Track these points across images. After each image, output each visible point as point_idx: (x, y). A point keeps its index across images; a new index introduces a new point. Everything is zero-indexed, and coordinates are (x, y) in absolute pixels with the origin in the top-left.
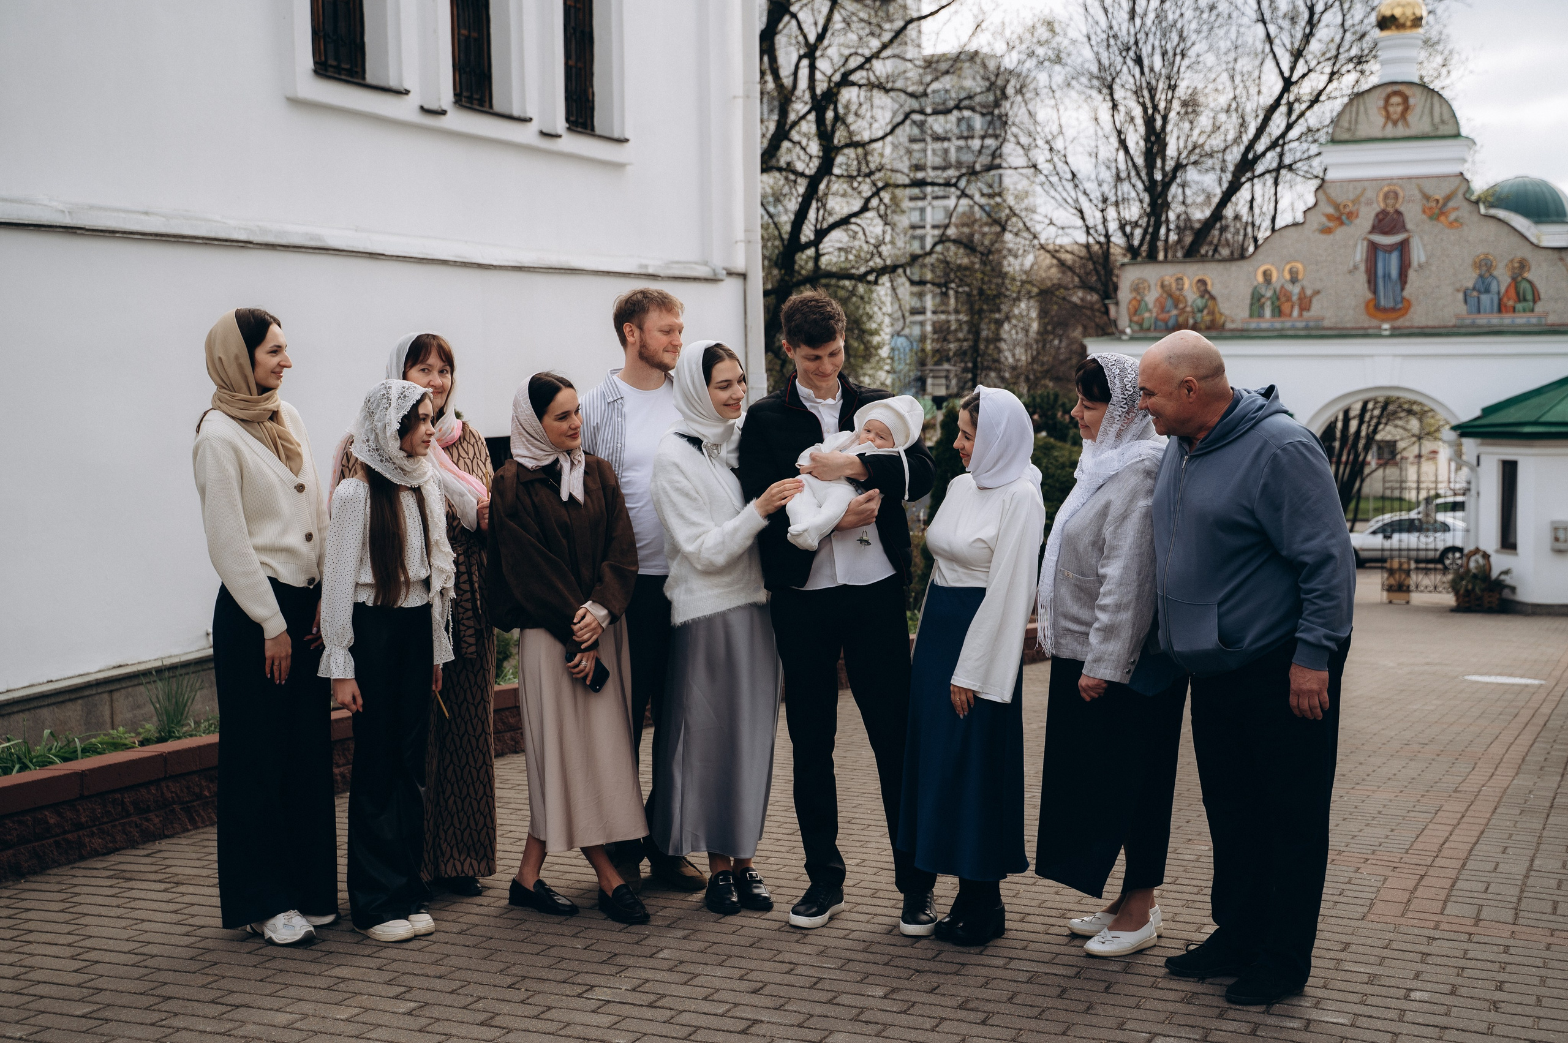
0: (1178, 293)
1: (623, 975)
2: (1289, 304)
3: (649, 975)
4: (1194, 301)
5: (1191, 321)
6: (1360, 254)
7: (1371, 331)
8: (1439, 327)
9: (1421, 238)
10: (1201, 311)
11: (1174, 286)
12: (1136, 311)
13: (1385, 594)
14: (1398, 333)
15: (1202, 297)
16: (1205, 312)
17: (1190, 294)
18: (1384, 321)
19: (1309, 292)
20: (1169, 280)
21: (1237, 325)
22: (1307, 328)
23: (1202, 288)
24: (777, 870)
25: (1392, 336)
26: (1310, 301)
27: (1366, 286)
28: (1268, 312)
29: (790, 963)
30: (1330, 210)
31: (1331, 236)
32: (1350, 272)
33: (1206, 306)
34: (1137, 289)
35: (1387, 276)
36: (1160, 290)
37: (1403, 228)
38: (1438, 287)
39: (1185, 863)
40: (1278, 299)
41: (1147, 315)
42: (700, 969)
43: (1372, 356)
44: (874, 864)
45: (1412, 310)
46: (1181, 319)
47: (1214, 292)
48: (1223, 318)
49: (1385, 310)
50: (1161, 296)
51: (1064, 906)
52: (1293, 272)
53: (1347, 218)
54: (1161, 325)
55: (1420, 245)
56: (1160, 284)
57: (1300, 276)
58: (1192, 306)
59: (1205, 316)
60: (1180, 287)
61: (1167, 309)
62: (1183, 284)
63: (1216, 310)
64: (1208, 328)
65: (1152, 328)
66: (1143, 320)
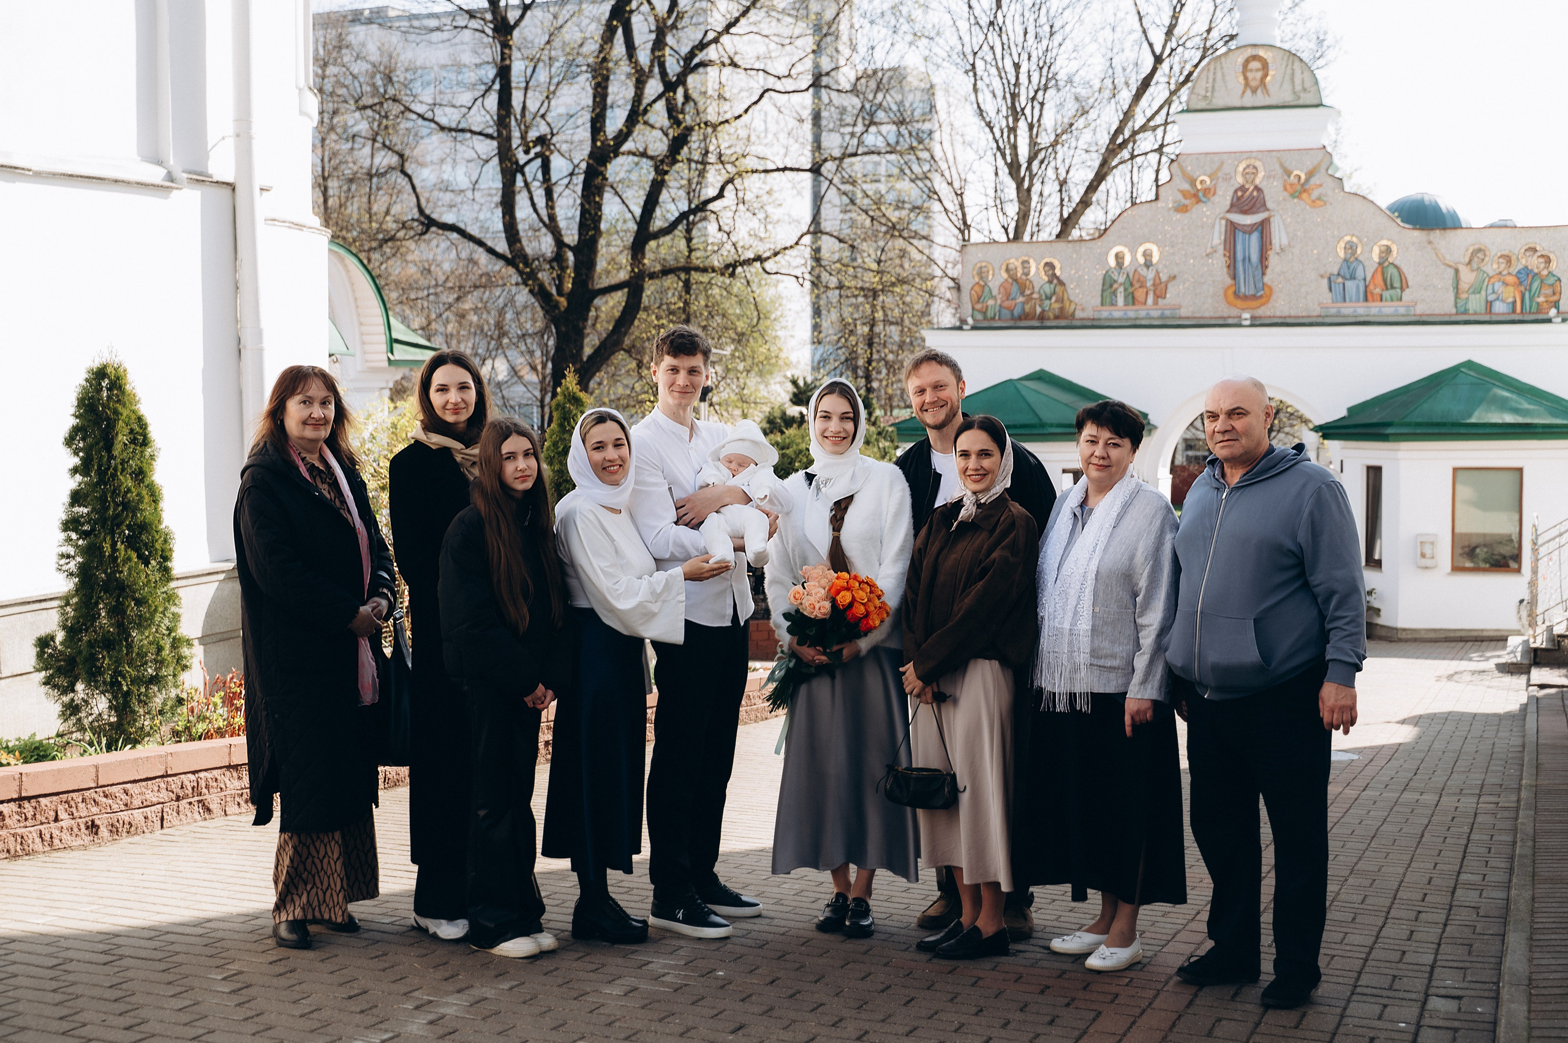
0: (1024, 277)
2: (1144, 290)
4: (1041, 287)
6: (1217, 237)
7: (1230, 321)
8: (1303, 317)
9: (1282, 217)
10: (1049, 298)
11: (1020, 269)
12: (979, 299)
14: (1256, 322)
15: (1050, 282)
16: (1054, 299)
18: (1244, 310)
19: (1164, 278)
20: (1016, 263)
21: (1089, 314)
22: (1162, 317)
23: (1050, 272)
25: (1252, 325)
26: (1166, 288)
27: (1225, 270)
28: (1120, 300)
30: (1186, 186)
31: (1187, 214)
32: (1208, 255)
33: (1054, 293)
34: (981, 273)
35: (1247, 259)
36: (1005, 275)
37: (1264, 207)
38: (1301, 272)
40: (1132, 285)
41: (991, 302)
43: (1232, 348)
45: (1274, 297)
46: (1027, 308)
47: (1062, 278)
48: (1073, 307)
49: (1245, 298)
50: (1006, 281)
52: (1147, 255)
53: (1205, 195)
54: (1006, 313)
55: (1282, 226)
56: (1004, 267)
57: (1155, 259)
58: (1039, 293)
59: (1055, 306)
60: (1026, 271)
61: (1012, 296)
62: (1029, 268)
63: (1066, 297)
64: (1057, 317)
65: (997, 316)
66: (987, 307)
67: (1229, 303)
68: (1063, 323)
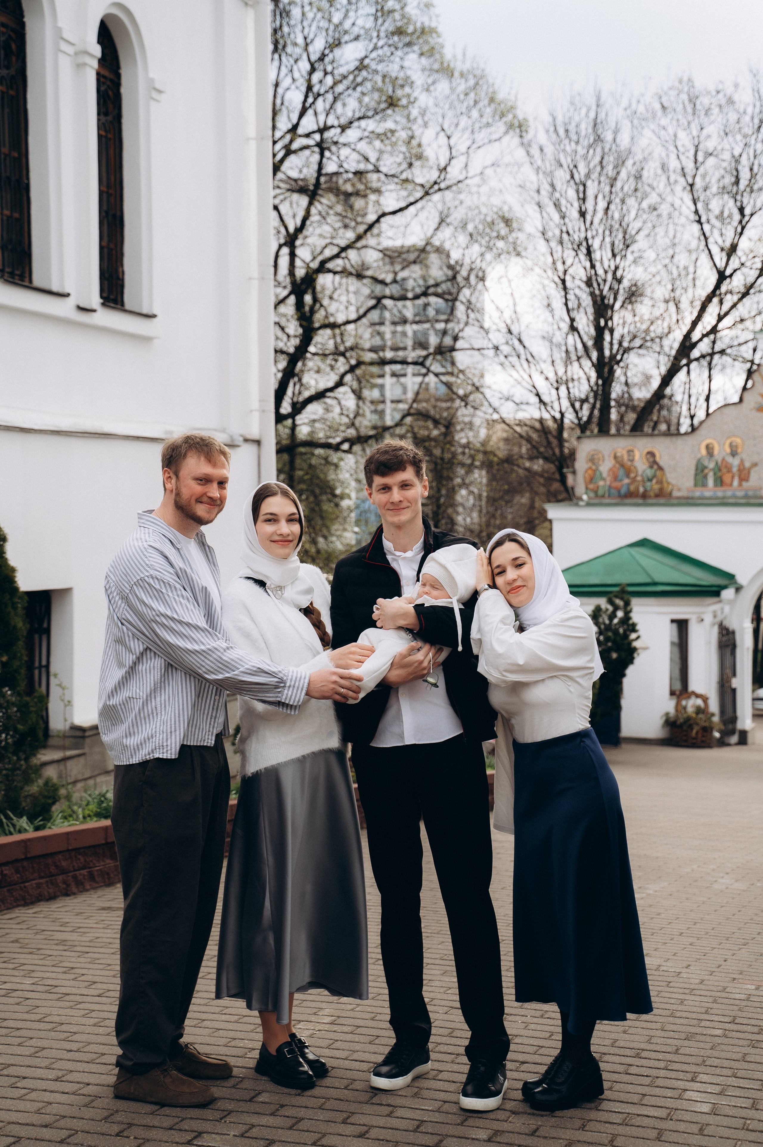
0: (629, 463)
1: (228, 1120)
2: (730, 475)
3: (254, 1120)
4: (644, 471)
5: (641, 490)
10: (650, 480)
11: (626, 457)
12: (591, 479)
15: (651, 467)
16: (654, 481)
17: (641, 465)
19: (747, 465)
20: (622, 453)
21: (683, 494)
22: (746, 497)
23: (651, 460)
24: (352, 1010)
26: (749, 473)
28: (711, 482)
29: (389, 1105)
33: (654, 476)
34: (592, 459)
36: (613, 462)
39: (737, 1002)
40: (720, 470)
41: (601, 483)
42: (302, 1113)
44: (443, 1003)
46: (632, 488)
47: (661, 463)
48: (670, 487)
50: (614, 466)
51: (636, 1045)
52: (733, 446)
54: (614, 492)
56: (612, 455)
57: (740, 450)
58: (642, 476)
59: (655, 487)
60: (631, 458)
61: (620, 478)
62: (634, 456)
63: (664, 480)
64: (657, 496)
65: (607, 495)
66: (598, 487)
68: (662, 501)
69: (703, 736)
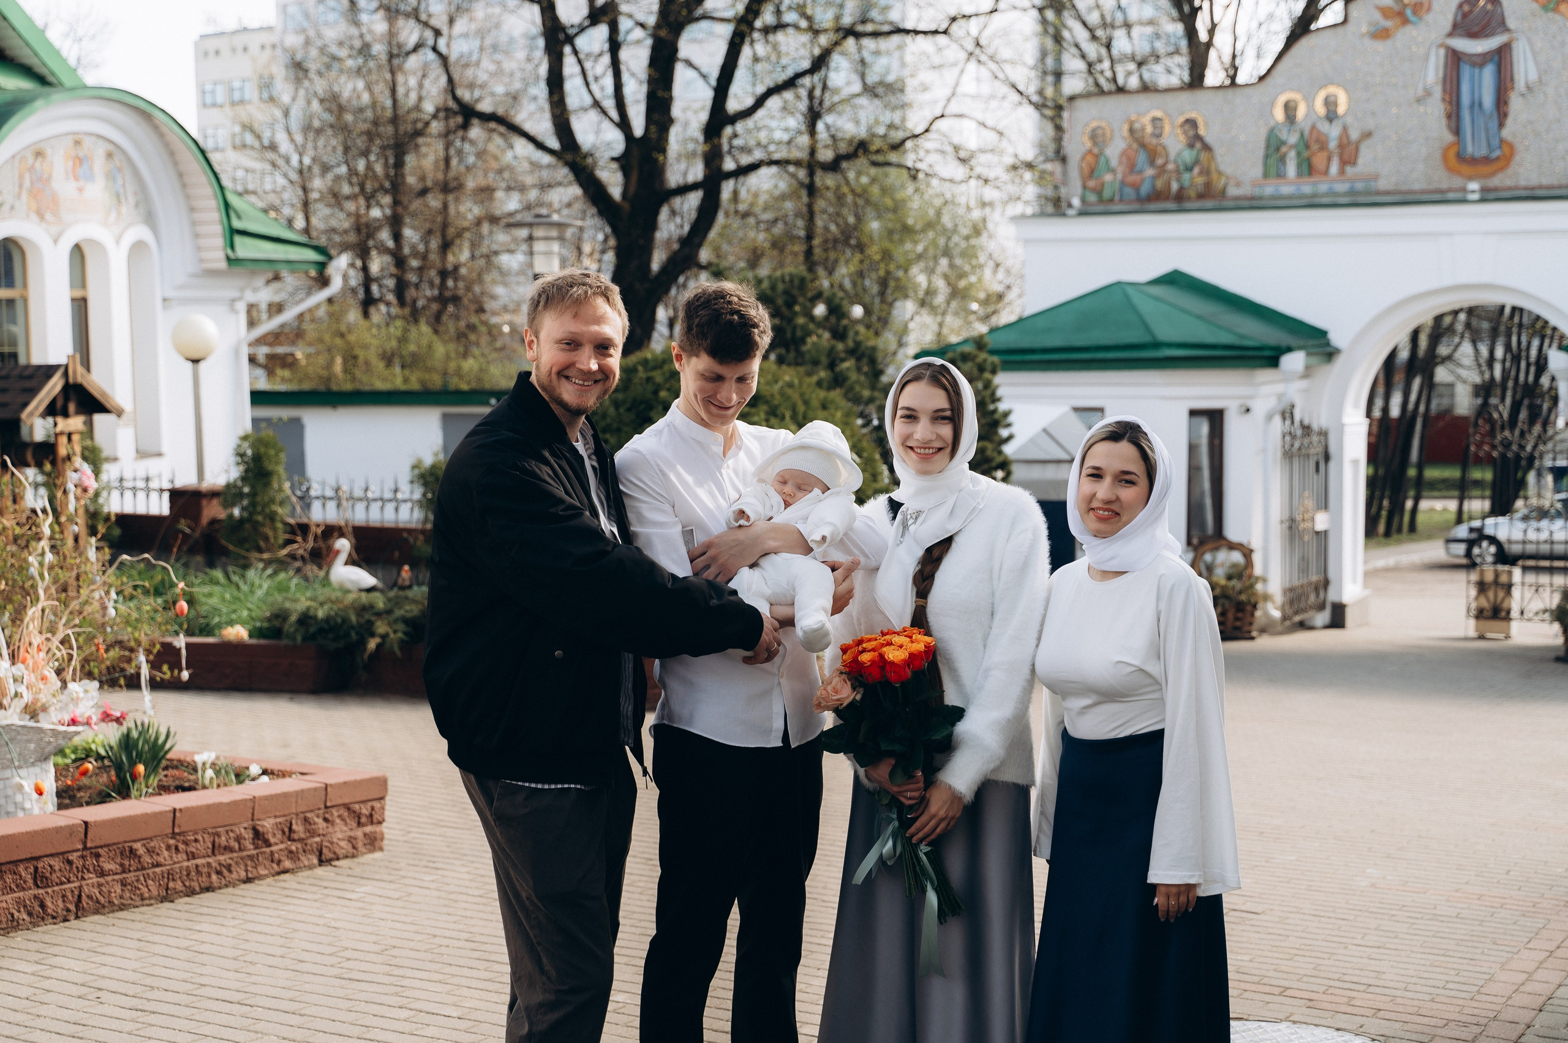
0: (1155, 141)
2: (1325, 154)
4: (1179, 154)
6: (1433, 72)
7: (1451, 196)
8: (1560, 187)
9: (1529, 40)
10: (1189, 169)
11: (1149, 129)
12: (1092, 171)
13: (1472, 622)
14: (1489, 196)
15: (1191, 146)
16: (1196, 170)
17: (1174, 143)
18: (1471, 178)
19: (1354, 135)
20: (1143, 121)
21: (1245, 190)
22: (1352, 192)
23: (1191, 133)
25: (1483, 200)
26: (1357, 149)
27: (1444, 121)
28: (1291, 169)
30: (1388, 1)
31: (1389, 42)
32: (1419, 101)
33: (1197, 162)
34: (1095, 136)
35: (1476, 105)
36: (1128, 138)
37: (1502, 25)
38: (1558, 121)
40: (1307, 147)
41: (1108, 177)
43: (1450, 234)
45: (1517, 158)
46: (1159, 184)
47: (1209, 139)
48: (1224, 180)
49: (1473, 161)
50: (1130, 147)
52: (1330, 104)
53: (1415, 13)
54: (1129, 192)
55: (1529, 55)
56: (1126, 127)
57: (1341, 109)
58: (1175, 162)
59: (1195, 179)
60: (1157, 131)
61: (1138, 167)
62: (1162, 128)
63: (1213, 167)
64: (1201, 196)
65: (1117, 198)
66: (1103, 185)
67: (1450, 169)
68: (1209, 203)
69: (1237, 619)
